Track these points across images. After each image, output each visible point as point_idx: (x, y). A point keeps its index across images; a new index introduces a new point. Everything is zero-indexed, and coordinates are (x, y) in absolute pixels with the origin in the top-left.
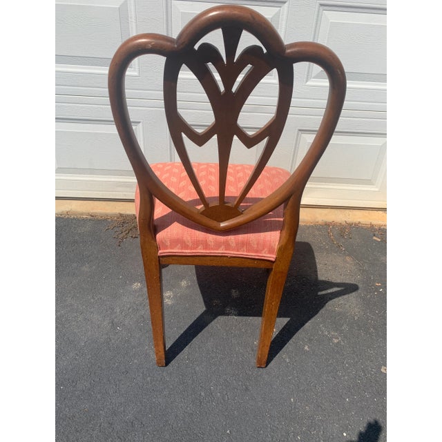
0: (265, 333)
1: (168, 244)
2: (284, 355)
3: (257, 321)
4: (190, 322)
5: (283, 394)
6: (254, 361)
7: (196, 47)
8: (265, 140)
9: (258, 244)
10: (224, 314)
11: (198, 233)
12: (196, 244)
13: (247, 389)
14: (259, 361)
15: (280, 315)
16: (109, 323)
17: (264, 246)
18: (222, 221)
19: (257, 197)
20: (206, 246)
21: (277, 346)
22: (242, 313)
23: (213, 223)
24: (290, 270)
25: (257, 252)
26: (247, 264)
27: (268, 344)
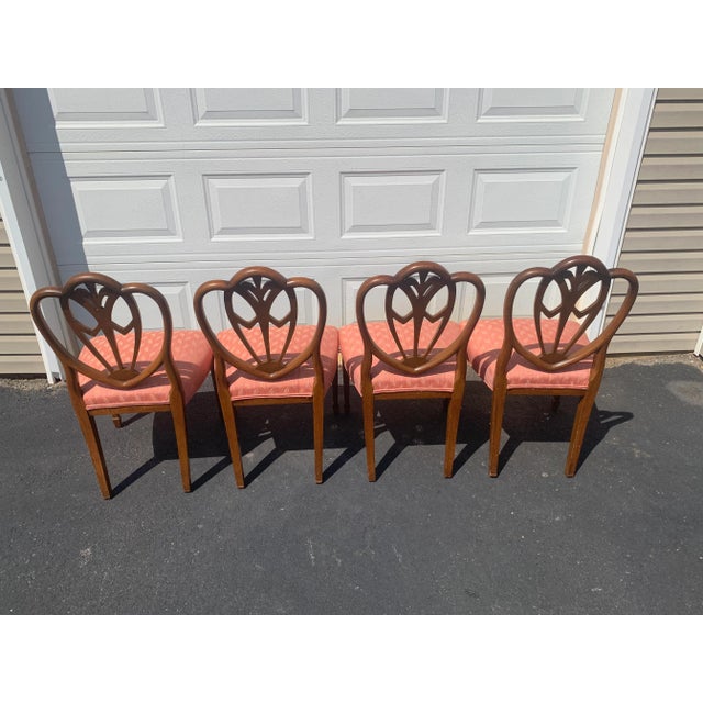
1: (380, 385)
2: (465, 469)
3: (441, 448)
6: (442, 474)
8: (441, 319)
9: (440, 381)
10: (413, 444)
12: (399, 384)
14: (446, 471)
15: (459, 441)
17: (445, 382)
18: (416, 367)
21: (458, 464)
22: (428, 442)
23: (409, 369)
24: (464, 397)
25: (440, 386)
26: (434, 396)
27: (451, 462)
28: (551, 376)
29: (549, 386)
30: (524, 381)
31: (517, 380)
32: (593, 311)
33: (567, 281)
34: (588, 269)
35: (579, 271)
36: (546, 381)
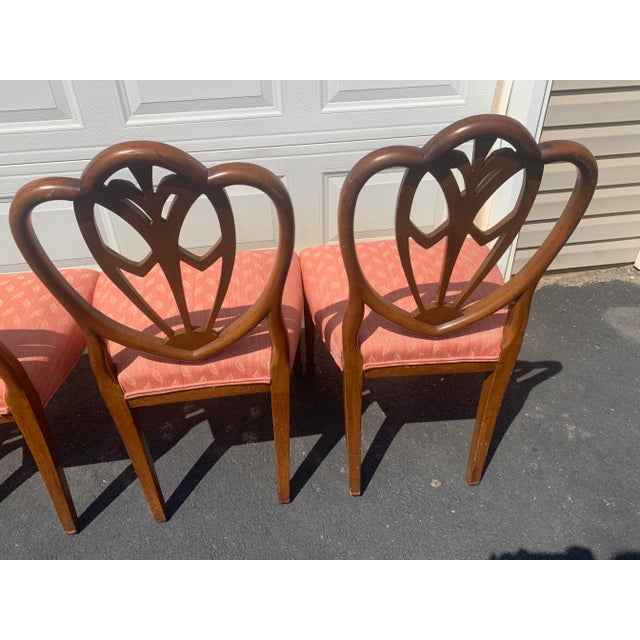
0: (280, 465)
1: (134, 384)
4: (196, 459)
5: (311, 531)
7: (106, 183)
9: (246, 367)
10: (239, 441)
11: (169, 366)
13: (268, 532)
16: (92, 476)
17: (254, 369)
18: (196, 349)
19: (243, 305)
20: (182, 379)
23: (183, 352)
26: (238, 391)
28: (437, 344)
29: (433, 360)
30: (391, 356)
31: (378, 356)
32: (508, 230)
33: (456, 173)
34: (500, 144)
35: (480, 150)
36: (429, 353)
